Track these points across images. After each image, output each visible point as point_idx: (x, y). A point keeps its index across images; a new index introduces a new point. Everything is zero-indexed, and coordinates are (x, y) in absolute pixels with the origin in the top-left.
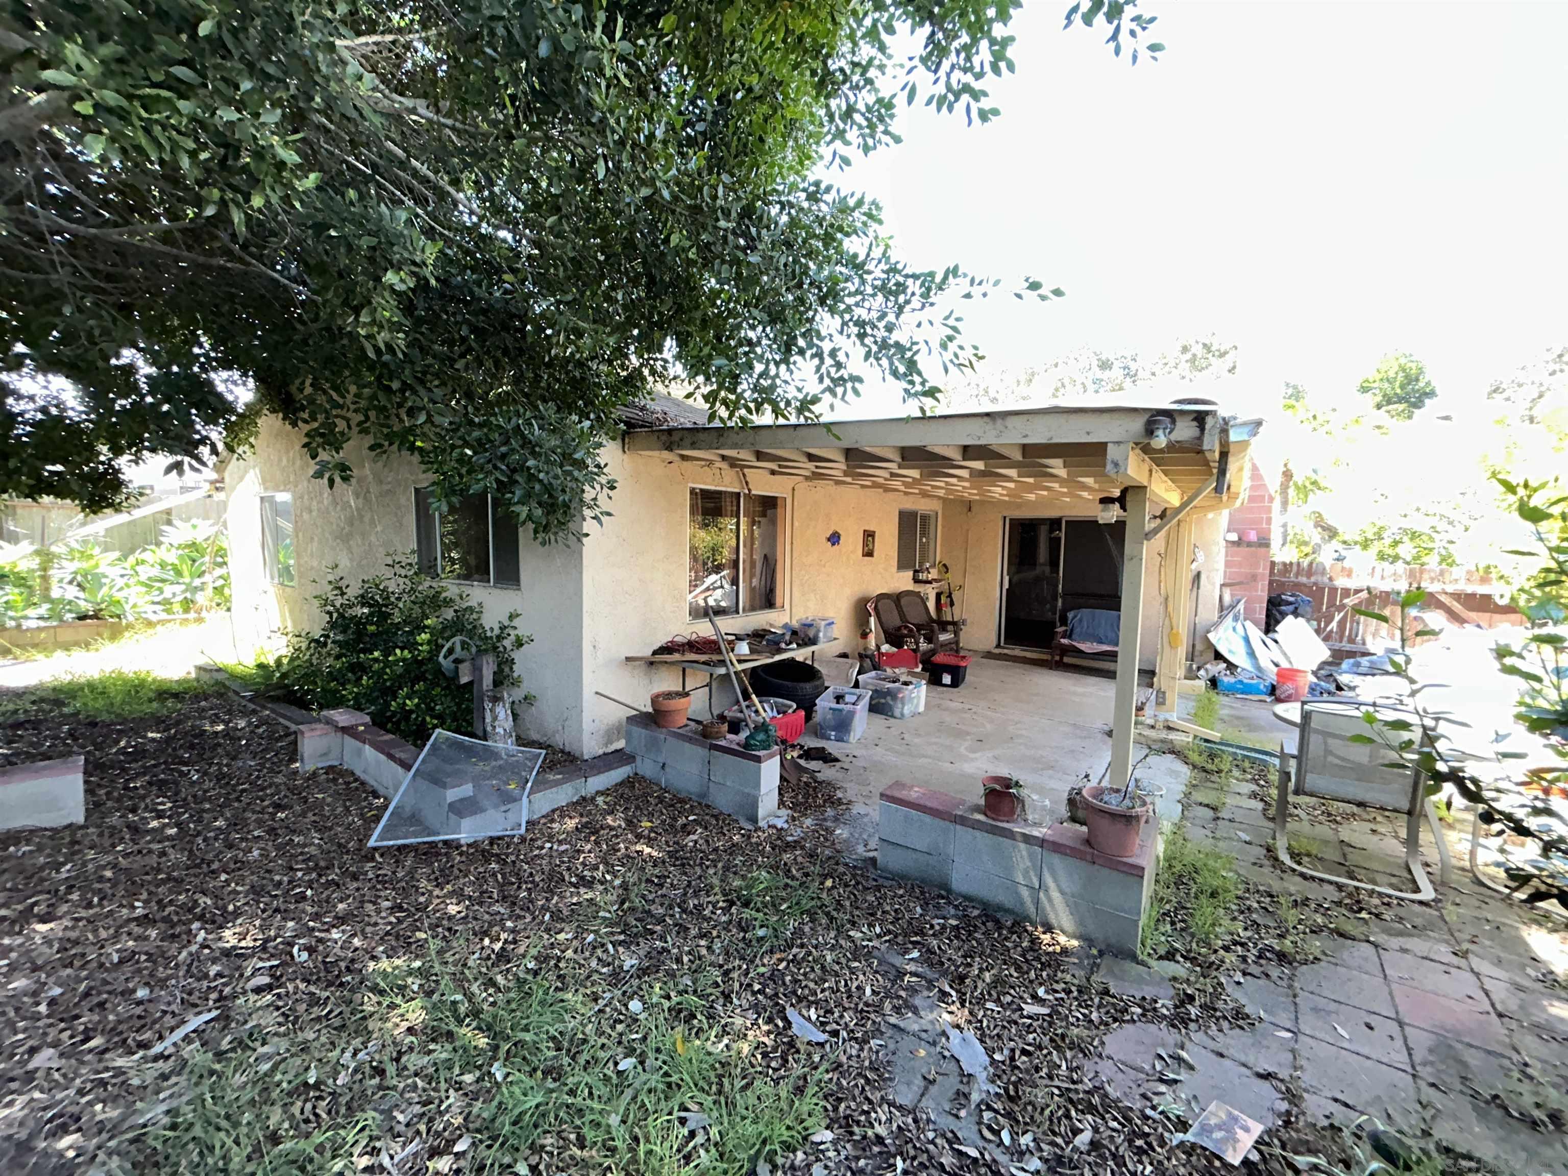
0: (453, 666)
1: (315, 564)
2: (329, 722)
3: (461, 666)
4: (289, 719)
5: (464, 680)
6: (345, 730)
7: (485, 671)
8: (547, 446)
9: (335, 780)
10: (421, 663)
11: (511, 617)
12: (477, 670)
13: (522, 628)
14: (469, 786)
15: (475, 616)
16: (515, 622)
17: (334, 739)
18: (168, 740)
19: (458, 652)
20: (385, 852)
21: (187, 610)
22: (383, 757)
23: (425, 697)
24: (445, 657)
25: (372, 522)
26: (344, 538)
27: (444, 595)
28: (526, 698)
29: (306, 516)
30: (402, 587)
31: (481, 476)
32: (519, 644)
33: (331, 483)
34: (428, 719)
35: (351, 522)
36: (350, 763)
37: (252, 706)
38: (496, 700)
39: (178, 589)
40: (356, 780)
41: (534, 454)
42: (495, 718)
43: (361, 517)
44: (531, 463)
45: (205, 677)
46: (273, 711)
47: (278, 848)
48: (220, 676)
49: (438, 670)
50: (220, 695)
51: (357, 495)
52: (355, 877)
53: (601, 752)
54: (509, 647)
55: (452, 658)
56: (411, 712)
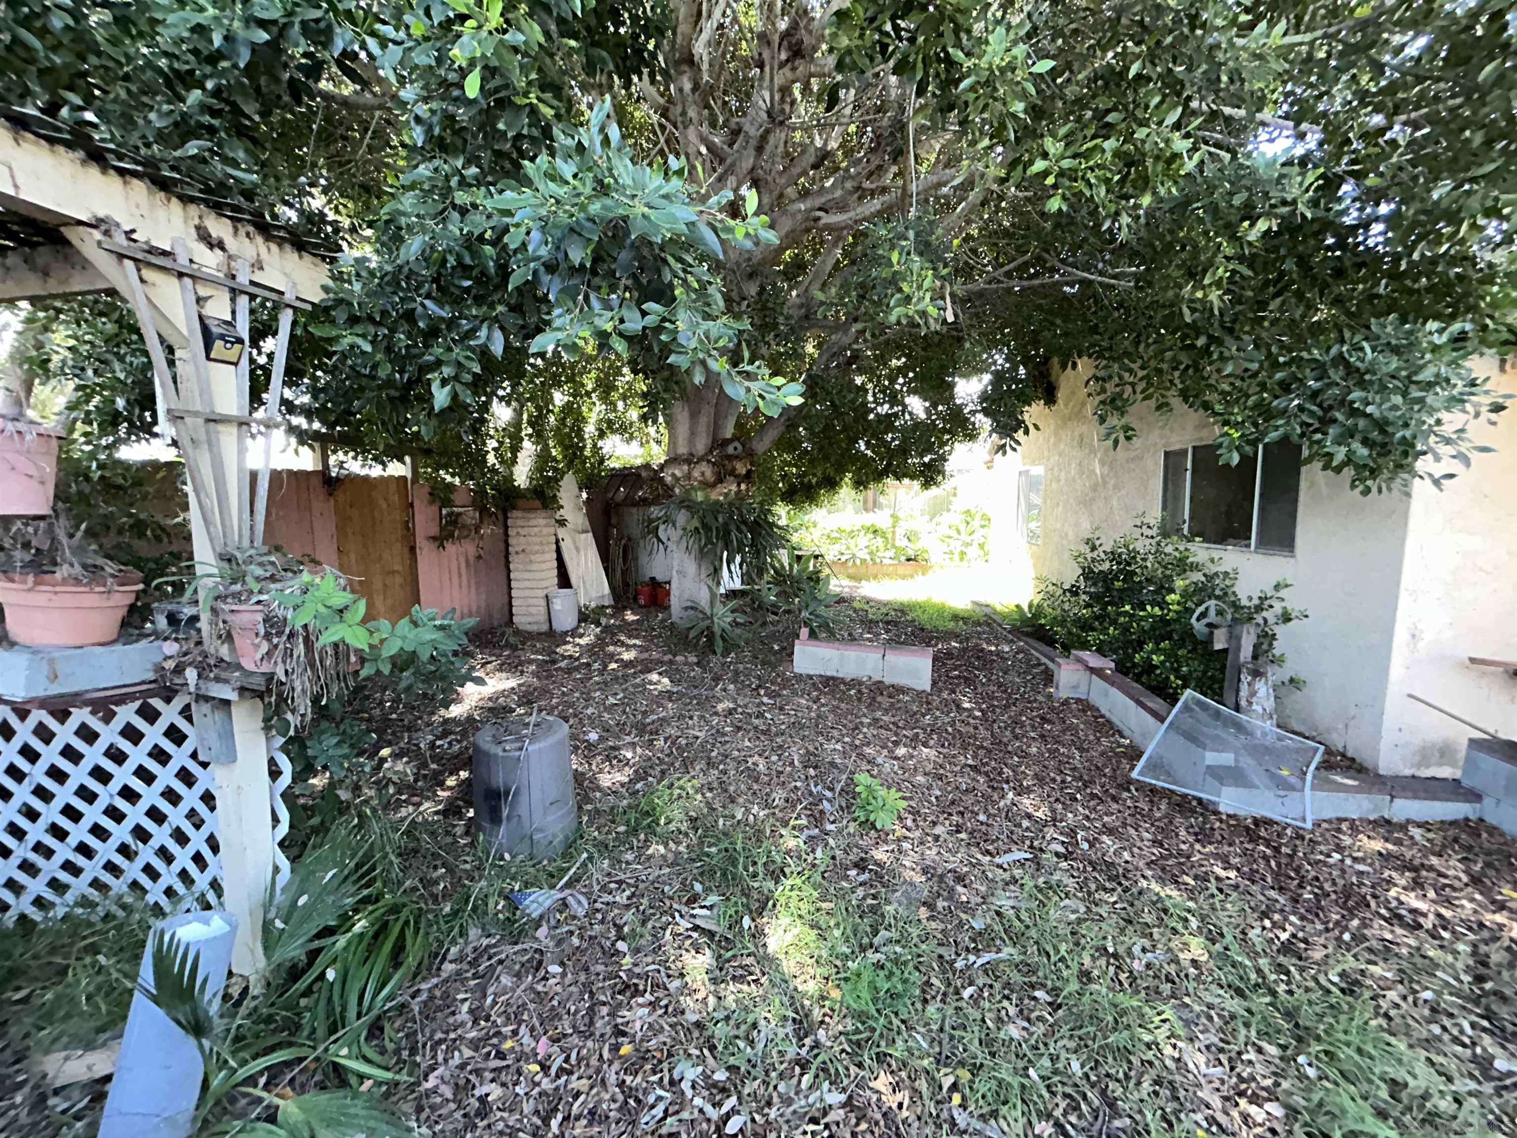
0: (1206, 630)
1: (1059, 526)
2: (1079, 660)
3: (1216, 632)
4: (1041, 653)
5: (1218, 646)
6: (1093, 670)
7: (1244, 641)
8: (1385, 369)
9: (1084, 711)
10: (1169, 623)
11: (1277, 587)
12: (1234, 638)
13: (1293, 600)
14: (1231, 756)
15: (1228, 582)
16: (1283, 593)
17: (1082, 676)
18: (965, 650)
19: (1212, 617)
20: (1141, 787)
21: (962, 559)
22: (1131, 703)
23: (1170, 655)
24: (1198, 620)
25: (1116, 487)
26: (1086, 503)
27: (1190, 560)
28: (1292, 680)
29: (1054, 485)
30: (1148, 547)
31: (1281, 422)
32: (1286, 618)
33: (1116, 442)
34: (1172, 678)
35: (1094, 488)
36: (1096, 699)
37: (1010, 637)
38: (1257, 674)
39: (959, 543)
40: (1103, 716)
41: (1362, 385)
42: (1253, 694)
43: (1105, 483)
44: (1356, 395)
45: (978, 609)
46: (1026, 643)
47: (1049, 750)
48: (988, 611)
49: (1188, 634)
50: (989, 625)
51: (1102, 463)
52: (1115, 799)
53: (1408, 772)
54: (1271, 620)
55: (1205, 621)
56: (1156, 667)
